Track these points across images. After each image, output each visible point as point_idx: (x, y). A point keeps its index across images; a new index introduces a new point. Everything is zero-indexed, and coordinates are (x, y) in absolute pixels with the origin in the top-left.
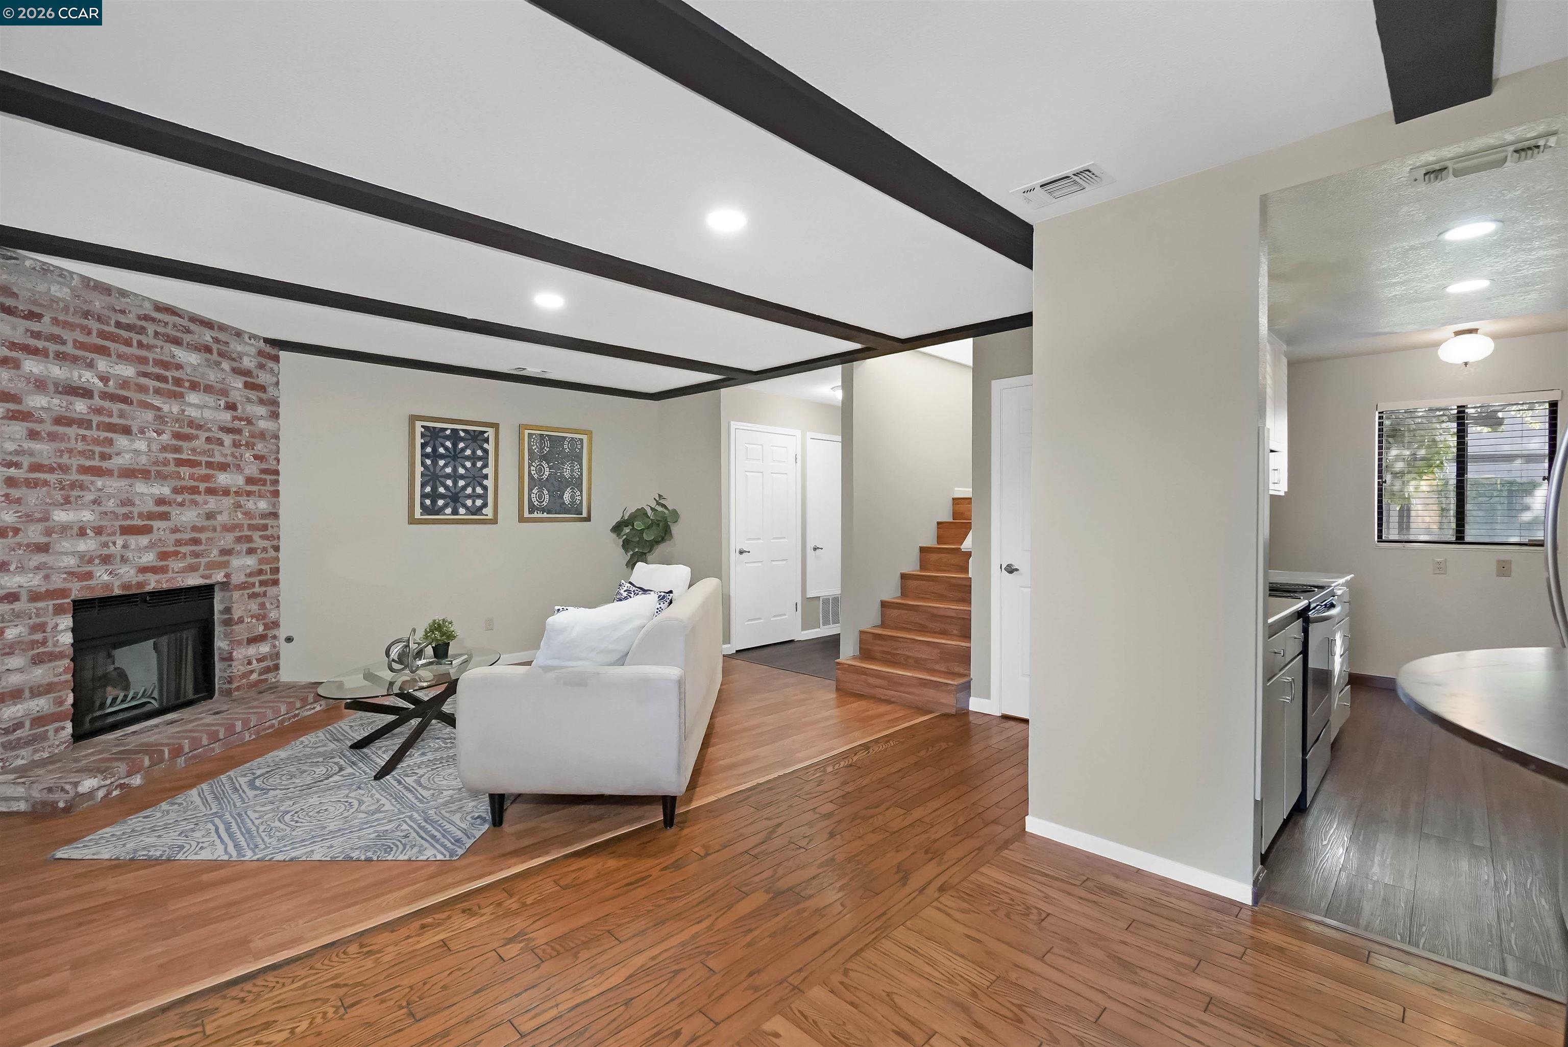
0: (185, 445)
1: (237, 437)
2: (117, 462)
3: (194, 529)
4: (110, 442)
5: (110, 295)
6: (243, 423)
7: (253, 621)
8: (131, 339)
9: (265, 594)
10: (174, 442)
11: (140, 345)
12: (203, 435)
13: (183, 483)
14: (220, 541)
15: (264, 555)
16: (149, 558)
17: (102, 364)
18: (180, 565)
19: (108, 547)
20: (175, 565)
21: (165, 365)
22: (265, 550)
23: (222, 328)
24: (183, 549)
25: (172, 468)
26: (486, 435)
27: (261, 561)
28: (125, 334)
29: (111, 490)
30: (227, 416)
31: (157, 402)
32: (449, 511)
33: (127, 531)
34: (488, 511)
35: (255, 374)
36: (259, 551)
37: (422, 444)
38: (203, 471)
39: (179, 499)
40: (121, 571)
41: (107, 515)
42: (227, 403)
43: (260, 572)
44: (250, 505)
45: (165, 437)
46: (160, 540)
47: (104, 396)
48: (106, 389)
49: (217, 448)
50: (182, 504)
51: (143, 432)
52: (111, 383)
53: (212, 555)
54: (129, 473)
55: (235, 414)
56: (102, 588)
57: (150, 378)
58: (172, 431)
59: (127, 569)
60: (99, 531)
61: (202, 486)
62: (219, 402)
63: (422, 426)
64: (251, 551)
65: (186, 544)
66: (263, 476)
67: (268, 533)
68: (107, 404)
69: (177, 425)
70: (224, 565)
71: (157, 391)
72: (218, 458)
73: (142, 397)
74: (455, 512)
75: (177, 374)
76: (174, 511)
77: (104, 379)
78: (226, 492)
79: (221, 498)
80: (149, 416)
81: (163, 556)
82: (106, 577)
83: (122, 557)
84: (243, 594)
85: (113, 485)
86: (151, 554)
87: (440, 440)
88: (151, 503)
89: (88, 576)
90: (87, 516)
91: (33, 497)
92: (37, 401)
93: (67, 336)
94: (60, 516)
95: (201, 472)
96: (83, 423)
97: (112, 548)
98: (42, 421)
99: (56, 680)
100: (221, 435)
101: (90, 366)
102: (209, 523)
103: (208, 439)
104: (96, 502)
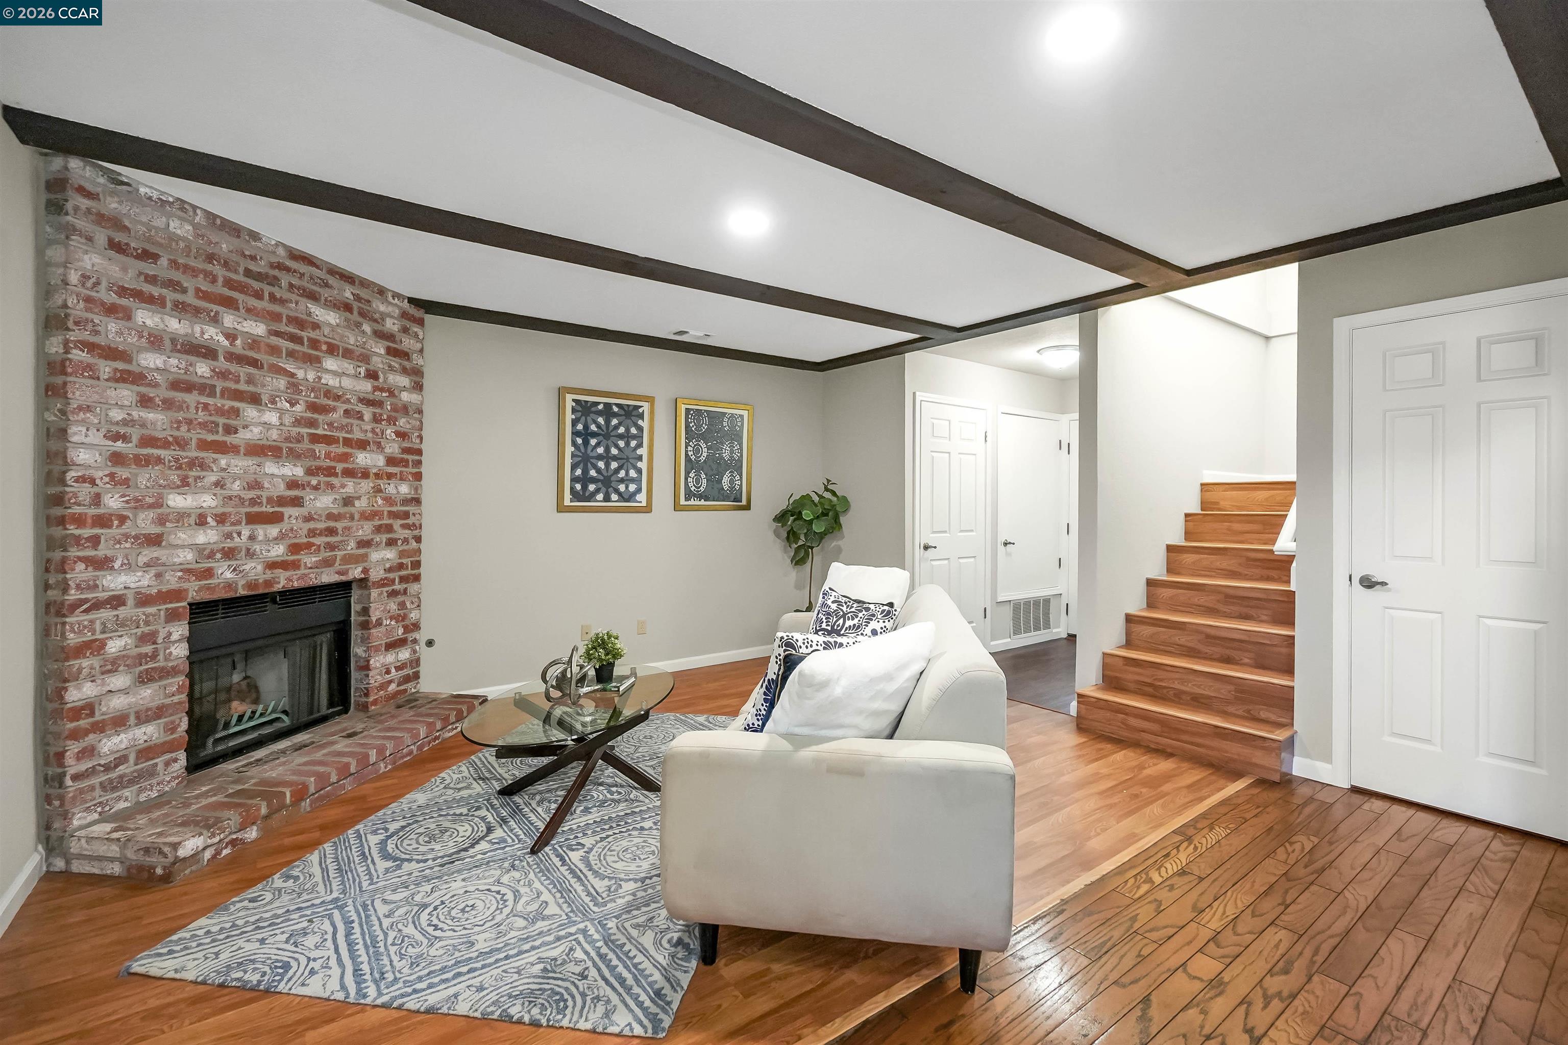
0: (320, 418)
1: (378, 411)
2: (244, 436)
3: (331, 517)
4: (236, 412)
5: (238, 237)
6: (384, 394)
7: (393, 623)
8: (262, 290)
9: (405, 592)
10: (309, 415)
11: (273, 298)
12: (342, 407)
13: (318, 463)
14: (358, 529)
15: (405, 547)
16: (278, 551)
17: (229, 320)
18: (314, 559)
19: (232, 539)
20: (309, 559)
21: (300, 323)
22: (406, 541)
23: (365, 283)
24: (318, 541)
25: (306, 445)
26: (641, 410)
27: (402, 554)
28: (256, 285)
29: (237, 470)
30: (367, 386)
31: (290, 367)
32: (600, 497)
33: (254, 519)
34: (642, 497)
35: (397, 339)
36: (400, 542)
37: (573, 420)
38: (341, 449)
39: (314, 482)
40: (247, 567)
41: (231, 499)
42: (367, 370)
43: (401, 566)
44: (391, 489)
45: (299, 408)
46: (292, 529)
47: (232, 357)
48: (233, 350)
49: (356, 422)
50: (316, 488)
51: (273, 402)
52: (238, 342)
53: (349, 548)
54: (258, 450)
55: (376, 383)
56: (224, 587)
57: (283, 338)
58: (307, 402)
59: (253, 565)
60: (221, 519)
61: (340, 467)
62: (359, 370)
63: (574, 400)
64: (391, 543)
65: (320, 535)
66: (405, 456)
67: (409, 521)
68: (234, 368)
69: (312, 395)
70: (364, 558)
71: (291, 354)
72: (357, 435)
73: (273, 360)
74: (607, 499)
75: (313, 335)
76: (308, 496)
77: (231, 336)
78: (365, 475)
79: (360, 481)
80: (282, 382)
81: (295, 548)
82: (229, 575)
83: (248, 550)
84: (382, 593)
85: (239, 464)
86: (281, 547)
87: (593, 416)
88: (282, 486)
89: (208, 573)
90: (208, 501)
91: (144, 478)
92: (151, 360)
93: (188, 283)
94: (177, 501)
95: (338, 450)
96: (206, 389)
97: (237, 539)
98: (156, 385)
99: (168, 701)
100: (361, 407)
101: (215, 320)
102: (346, 509)
103: (346, 412)
104: (218, 484)
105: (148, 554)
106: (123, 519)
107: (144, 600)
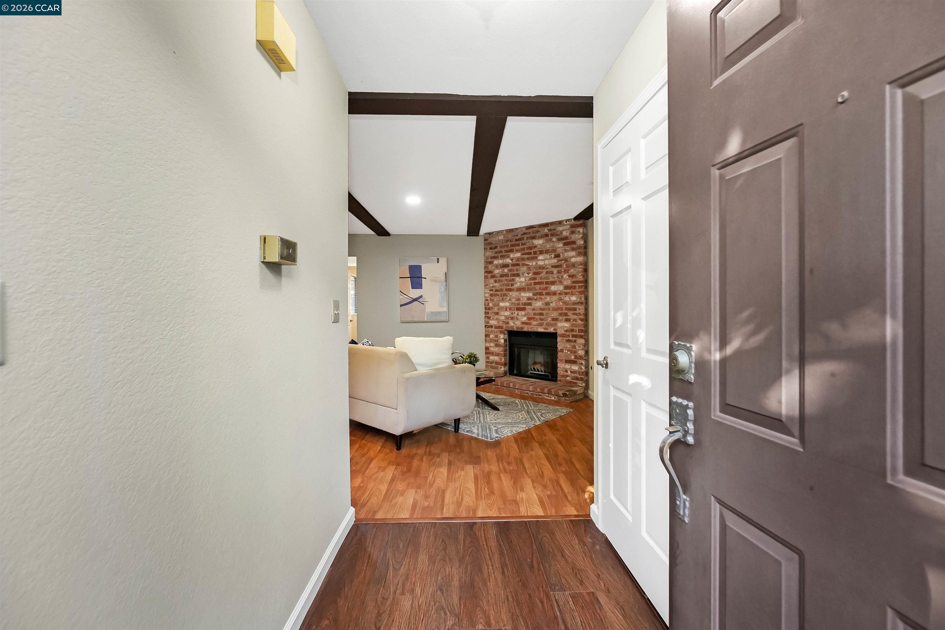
1: (559, 269)
3: (541, 309)
4: (513, 280)
5: (513, 232)
6: (562, 262)
7: (569, 353)
8: (519, 243)
9: (575, 341)
11: (522, 244)
12: (545, 271)
13: (536, 291)
14: (552, 314)
15: (574, 323)
16: (525, 319)
17: (512, 255)
18: (536, 323)
20: (534, 323)
21: (530, 248)
22: (575, 320)
23: (552, 224)
24: (536, 317)
25: (533, 286)
27: (573, 325)
29: (514, 296)
30: (555, 261)
31: (527, 263)
33: (518, 309)
35: (569, 237)
36: (572, 320)
38: (545, 286)
39: (535, 298)
40: (516, 323)
41: (512, 304)
42: (555, 255)
43: (572, 330)
44: (567, 299)
45: (530, 275)
46: (528, 313)
47: (513, 265)
48: (513, 263)
49: (550, 275)
50: (536, 300)
51: (523, 275)
52: (514, 260)
53: (549, 320)
54: (519, 290)
55: (559, 259)
56: (511, 327)
57: (526, 255)
58: (533, 272)
59: (518, 322)
60: (510, 309)
61: (544, 292)
62: (551, 256)
64: (567, 320)
66: (574, 285)
67: (577, 312)
68: (513, 268)
69: (535, 269)
70: (556, 325)
71: (528, 259)
72: (551, 280)
73: (523, 262)
75: (534, 250)
76: (533, 302)
77: (512, 260)
78: (554, 293)
79: (552, 296)
80: (525, 268)
81: (529, 319)
82: (512, 324)
83: (517, 318)
84: (563, 339)
85: (514, 294)
88: (526, 300)
89: (508, 323)
90: (507, 304)
91: (496, 299)
92: (497, 271)
93: (503, 250)
94: (502, 304)
95: (543, 286)
96: (507, 275)
97: (514, 315)
98: (497, 277)
99: (500, 352)
100: (552, 269)
101: (508, 257)
102: (547, 307)
103: (547, 273)
104: (510, 300)
105: (497, 317)
106: (492, 308)
107: (496, 328)
